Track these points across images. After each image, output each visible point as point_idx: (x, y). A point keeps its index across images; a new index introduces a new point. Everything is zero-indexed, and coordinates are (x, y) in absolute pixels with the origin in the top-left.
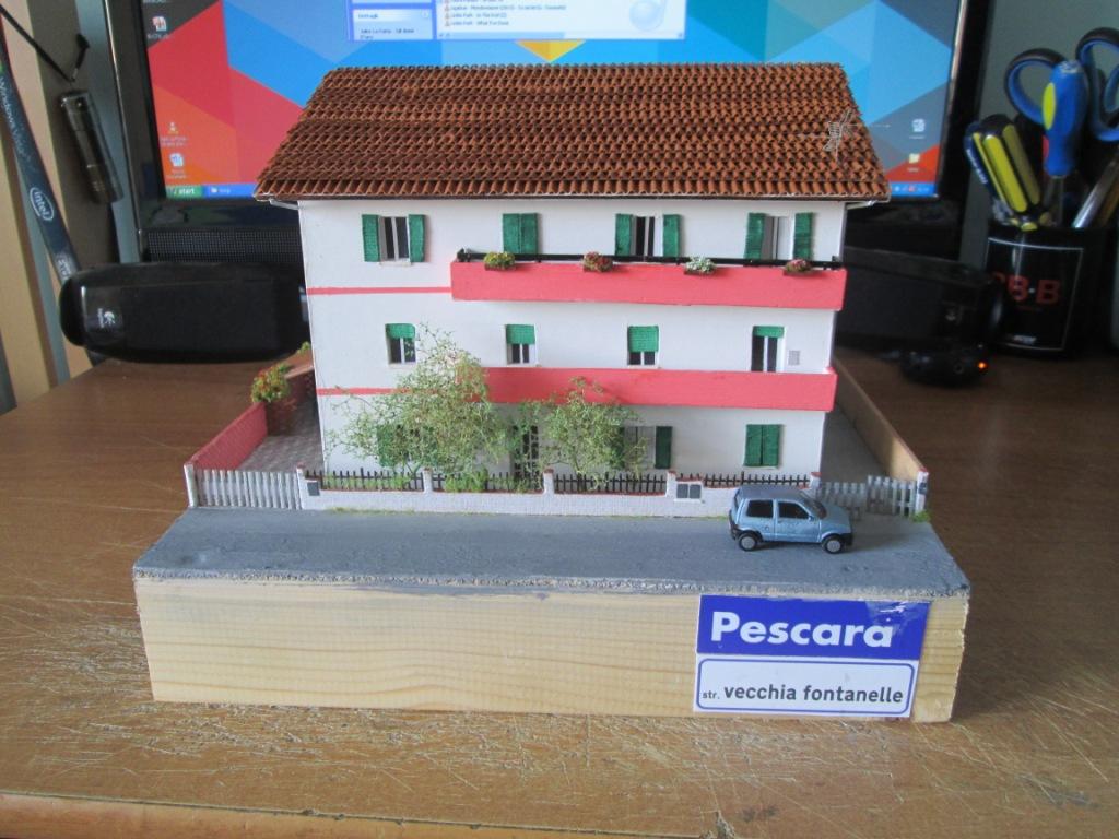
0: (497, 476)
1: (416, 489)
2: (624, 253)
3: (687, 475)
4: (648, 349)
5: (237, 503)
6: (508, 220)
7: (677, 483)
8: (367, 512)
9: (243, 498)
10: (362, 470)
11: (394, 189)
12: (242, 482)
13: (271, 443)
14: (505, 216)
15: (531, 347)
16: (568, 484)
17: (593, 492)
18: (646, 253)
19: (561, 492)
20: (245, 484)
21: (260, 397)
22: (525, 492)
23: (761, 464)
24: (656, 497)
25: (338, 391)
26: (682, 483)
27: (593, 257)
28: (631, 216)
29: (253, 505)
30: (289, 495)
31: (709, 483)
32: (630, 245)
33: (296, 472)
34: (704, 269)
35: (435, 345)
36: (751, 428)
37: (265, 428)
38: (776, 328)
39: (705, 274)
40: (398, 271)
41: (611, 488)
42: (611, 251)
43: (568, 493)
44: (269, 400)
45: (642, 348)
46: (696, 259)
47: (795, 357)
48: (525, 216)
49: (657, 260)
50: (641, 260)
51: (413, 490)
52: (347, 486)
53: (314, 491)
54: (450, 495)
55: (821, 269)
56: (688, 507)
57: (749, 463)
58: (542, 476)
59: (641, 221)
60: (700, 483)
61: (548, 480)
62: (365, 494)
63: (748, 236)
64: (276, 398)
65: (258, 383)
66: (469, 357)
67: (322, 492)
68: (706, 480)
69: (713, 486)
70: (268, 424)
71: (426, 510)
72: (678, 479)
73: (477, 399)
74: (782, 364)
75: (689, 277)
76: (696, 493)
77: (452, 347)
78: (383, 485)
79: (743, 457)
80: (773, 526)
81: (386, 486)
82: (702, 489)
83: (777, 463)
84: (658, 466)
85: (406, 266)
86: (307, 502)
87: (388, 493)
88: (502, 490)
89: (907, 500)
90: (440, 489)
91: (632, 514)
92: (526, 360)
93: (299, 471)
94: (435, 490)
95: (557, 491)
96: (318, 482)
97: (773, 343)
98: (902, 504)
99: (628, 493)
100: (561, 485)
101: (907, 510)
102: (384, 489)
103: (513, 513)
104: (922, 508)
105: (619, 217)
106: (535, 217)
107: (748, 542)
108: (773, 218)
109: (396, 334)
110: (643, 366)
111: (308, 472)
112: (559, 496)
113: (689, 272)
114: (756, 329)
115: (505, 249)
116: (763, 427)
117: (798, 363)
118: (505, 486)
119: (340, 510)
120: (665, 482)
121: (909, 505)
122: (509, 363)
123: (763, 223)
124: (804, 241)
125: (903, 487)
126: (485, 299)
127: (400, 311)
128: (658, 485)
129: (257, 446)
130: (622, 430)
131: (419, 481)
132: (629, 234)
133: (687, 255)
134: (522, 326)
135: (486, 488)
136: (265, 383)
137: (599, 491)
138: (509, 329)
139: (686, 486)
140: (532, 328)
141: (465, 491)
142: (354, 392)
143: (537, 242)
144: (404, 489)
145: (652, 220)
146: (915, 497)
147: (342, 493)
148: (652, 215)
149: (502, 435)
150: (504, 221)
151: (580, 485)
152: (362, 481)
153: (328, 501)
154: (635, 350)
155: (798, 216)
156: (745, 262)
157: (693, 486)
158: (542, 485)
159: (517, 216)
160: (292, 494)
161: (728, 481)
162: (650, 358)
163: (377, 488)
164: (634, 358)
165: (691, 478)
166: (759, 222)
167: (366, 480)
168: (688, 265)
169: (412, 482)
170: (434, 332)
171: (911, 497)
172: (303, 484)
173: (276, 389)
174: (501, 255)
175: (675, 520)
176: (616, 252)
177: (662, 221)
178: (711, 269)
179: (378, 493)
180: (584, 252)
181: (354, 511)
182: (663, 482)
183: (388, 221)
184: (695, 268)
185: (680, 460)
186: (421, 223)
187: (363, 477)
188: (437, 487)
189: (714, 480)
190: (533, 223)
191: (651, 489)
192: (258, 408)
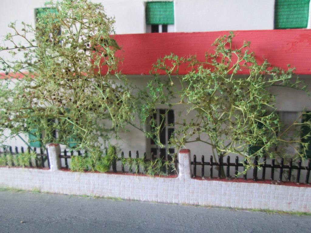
0: (126, 155)
1: (42, 167)
16: (207, 168)
17: (238, 180)
19: (199, 178)
22: (156, 175)
41: (260, 176)
43: (207, 178)
54: (76, 175)
58: (176, 156)
61: (183, 160)
71: (52, 191)
78: (12, 160)
81: (15, 162)
87: (15, 169)
88: (131, 172)
90: (66, 168)
91: (286, 209)
94: (61, 168)
95: (194, 175)
99: (282, 183)
100: (199, 167)
102: (13, 165)
103: (143, 199)
112: (196, 182)
118: (135, 167)
134: (161, 4)
135: (114, 167)
137: (245, 178)
140: (171, 5)
141: (91, 171)
158: (176, 166)
163: (7, 164)
179: (6, 170)
188: (63, 164)
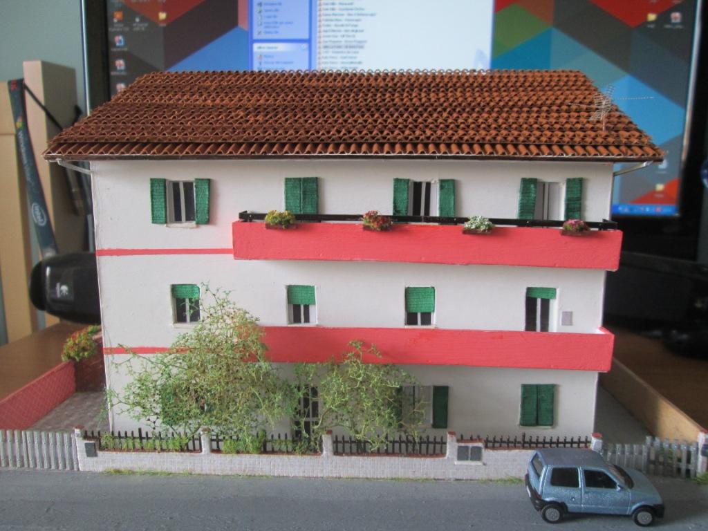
0: (276, 437)
1: (194, 450)
2: (403, 213)
3: (467, 437)
4: (425, 310)
5: (15, 464)
6: (290, 184)
7: (457, 445)
8: (145, 473)
9: (22, 457)
10: (140, 430)
11: (179, 150)
12: (20, 442)
13: (76, 399)
14: (287, 180)
15: (312, 309)
16: (347, 446)
17: (372, 454)
18: (422, 214)
19: (340, 454)
20: (24, 444)
21: (69, 357)
22: (303, 453)
23: (537, 423)
24: (437, 459)
25: (121, 350)
26: (463, 445)
27: (373, 217)
28: (409, 180)
29: (31, 466)
30: (67, 457)
31: (490, 445)
32: (407, 207)
33: (74, 431)
34: (483, 228)
35: (214, 304)
36: (526, 388)
37: (74, 385)
38: (548, 290)
39: (483, 234)
40: (184, 233)
41: (390, 450)
42: (390, 212)
43: (347, 454)
44: (77, 359)
45: (419, 308)
46: (475, 218)
47: (567, 317)
48: (306, 180)
49: (434, 220)
50: (419, 220)
51: (191, 451)
52: (124, 446)
53: (91, 452)
54: (229, 457)
55: (597, 229)
56: (469, 469)
57: (524, 423)
58: (321, 438)
59: (417, 186)
60: (480, 445)
61: (327, 442)
62: (143, 455)
63: (522, 200)
64: (83, 358)
65: (69, 344)
66: (247, 316)
67: (100, 453)
68: (487, 442)
69: (493, 448)
70: (76, 381)
71: (204, 472)
72: (458, 441)
73: (253, 358)
74: (555, 325)
75: (467, 236)
76: (476, 455)
77: (232, 306)
78: (161, 446)
79: (519, 417)
80: (578, 496)
81: (164, 447)
82: (483, 450)
83: (552, 422)
84: (435, 426)
85: (193, 228)
86: (85, 463)
87: (165, 454)
88: (280, 452)
89: (688, 461)
90: (218, 451)
91: (411, 476)
92: (307, 320)
93: (77, 431)
94: (213, 451)
95: (336, 452)
96: (96, 443)
97: (546, 304)
98: (683, 466)
100: (340, 446)
101: (688, 471)
102: (162, 450)
104: (704, 470)
105: (397, 181)
106: (316, 181)
107: (553, 514)
108: (544, 184)
109: (180, 295)
110: (419, 326)
111: (86, 432)
112: (338, 458)
113: (468, 232)
114: (529, 290)
115: (286, 210)
116: (538, 386)
117: (571, 324)
118: (284, 448)
119: (118, 472)
120: (445, 443)
121: (691, 467)
122: (290, 323)
123: (535, 187)
124: (575, 205)
125: (684, 448)
126: (266, 258)
127: (185, 271)
128: (438, 446)
129: (62, 402)
130: (399, 390)
131: (197, 443)
132: (407, 197)
133: (465, 215)
134: (303, 287)
135: (264, 448)
136: (75, 344)
137: (378, 453)
138: (290, 290)
139: (467, 447)
140: (312, 288)
141: (243, 452)
142: (136, 351)
143: (317, 203)
144: (182, 450)
145: (428, 185)
146: (697, 459)
147: (119, 454)
148: (428, 180)
149: (278, 397)
150: (286, 184)
151: (360, 448)
152: (140, 442)
153: (107, 461)
154: (413, 310)
155: (569, 181)
156: (519, 223)
157: (474, 448)
158: (321, 447)
159: (299, 179)
160: (70, 454)
161: (508, 442)
162: (426, 318)
163: (155, 450)
164: (411, 318)
165: (472, 440)
166: (532, 186)
167: (144, 441)
168: (466, 225)
169: (190, 444)
170: (215, 292)
171: (693, 459)
172: (80, 444)
173: (84, 349)
174: (280, 215)
175: (455, 482)
176: (394, 214)
177: (438, 185)
178: (490, 229)
179: (155, 455)
180: (363, 212)
181: (132, 473)
182: (443, 443)
183: (176, 185)
184: (473, 227)
185: (457, 420)
186: (206, 187)
187: (141, 438)
188: (215, 448)
189: (495, 441)
190: (315, 186)
191: (431, 451)
192: (66, 366)
